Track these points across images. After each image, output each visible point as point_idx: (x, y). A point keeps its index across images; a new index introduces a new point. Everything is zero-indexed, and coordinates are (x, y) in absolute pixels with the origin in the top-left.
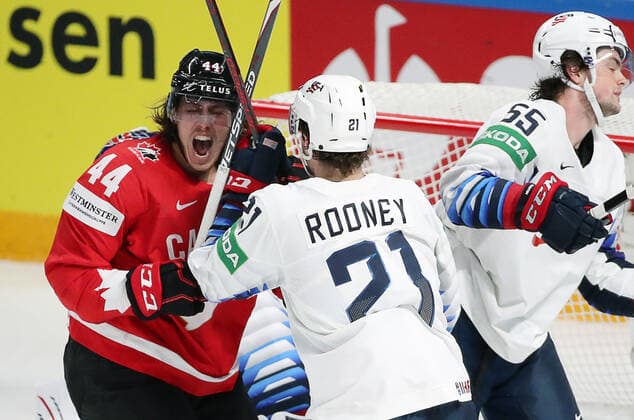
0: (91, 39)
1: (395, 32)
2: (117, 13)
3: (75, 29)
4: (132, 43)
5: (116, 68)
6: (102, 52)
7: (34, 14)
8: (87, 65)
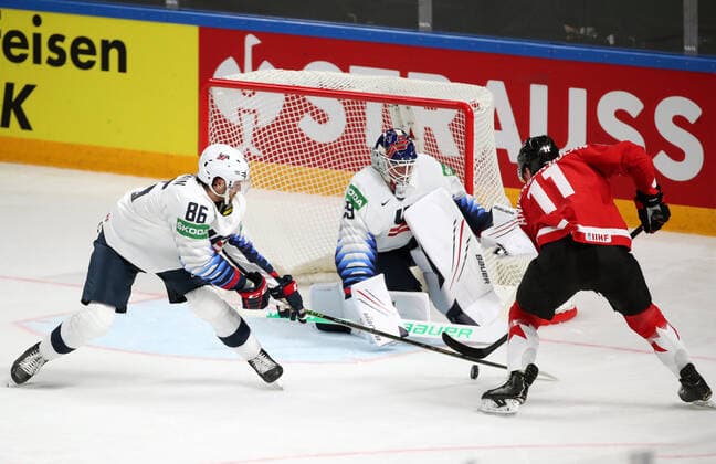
0: (92, 51)
1: (255, 48)
2: (106, 38)
3: (83, 46)
4: (114, 54)
5: (105, 66)
6: (98, 58)
7: (61, 38)
8: (90, 65)
